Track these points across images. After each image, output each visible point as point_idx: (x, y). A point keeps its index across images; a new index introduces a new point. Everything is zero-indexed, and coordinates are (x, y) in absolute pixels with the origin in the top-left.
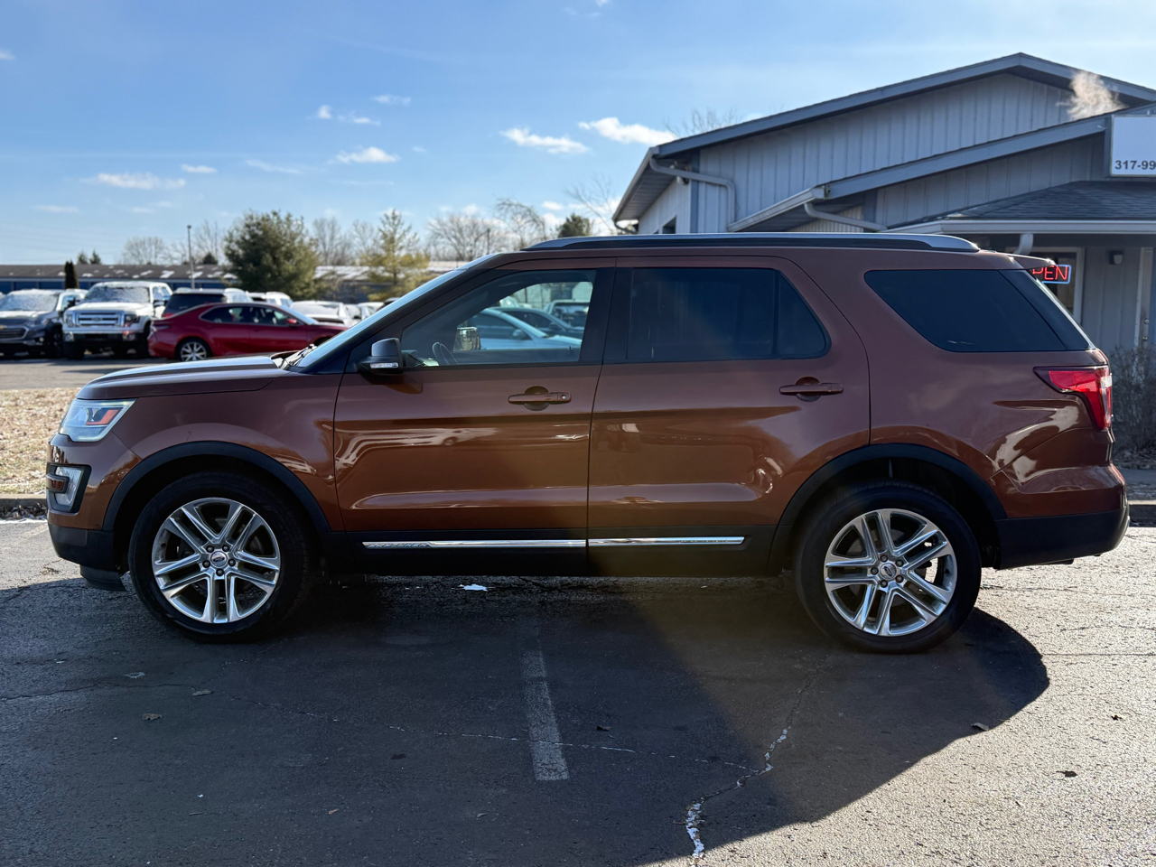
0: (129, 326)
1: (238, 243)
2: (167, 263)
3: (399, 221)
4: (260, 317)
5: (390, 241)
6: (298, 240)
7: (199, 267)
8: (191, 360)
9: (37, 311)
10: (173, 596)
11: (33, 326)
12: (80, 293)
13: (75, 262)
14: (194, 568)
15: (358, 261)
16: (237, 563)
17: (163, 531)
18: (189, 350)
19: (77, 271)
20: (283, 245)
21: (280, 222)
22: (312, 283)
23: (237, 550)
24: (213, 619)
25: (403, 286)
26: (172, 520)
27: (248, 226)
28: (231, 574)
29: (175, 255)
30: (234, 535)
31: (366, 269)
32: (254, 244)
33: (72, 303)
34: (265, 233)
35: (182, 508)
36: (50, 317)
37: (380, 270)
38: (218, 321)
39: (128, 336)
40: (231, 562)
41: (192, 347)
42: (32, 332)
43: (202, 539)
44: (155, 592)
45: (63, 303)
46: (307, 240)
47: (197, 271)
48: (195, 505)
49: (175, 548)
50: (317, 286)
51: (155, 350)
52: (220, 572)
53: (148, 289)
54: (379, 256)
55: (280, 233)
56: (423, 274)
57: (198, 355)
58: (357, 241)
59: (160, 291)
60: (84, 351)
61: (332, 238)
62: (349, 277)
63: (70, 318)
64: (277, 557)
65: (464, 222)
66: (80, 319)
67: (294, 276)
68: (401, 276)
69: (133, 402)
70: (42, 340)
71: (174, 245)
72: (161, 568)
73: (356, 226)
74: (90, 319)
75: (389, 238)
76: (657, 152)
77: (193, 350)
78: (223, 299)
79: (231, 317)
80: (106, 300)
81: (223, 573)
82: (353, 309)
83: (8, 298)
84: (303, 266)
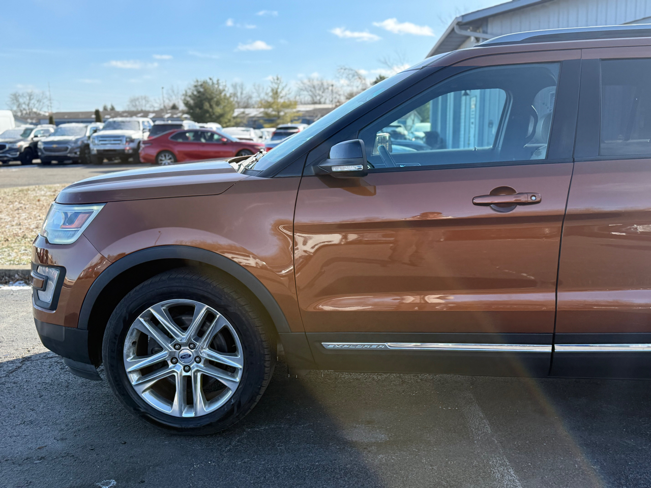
0: (129, 144)
1: (190, 96)
2: (151, 109)
3: (280, 81)
4: (205, 138)
5: (276, 93)
6: (223, 94)
7: (169, 111)
8: (165, 165)
9: (75, 136)
10: (145, 391)
11: (73, 145)
12: (100, 125)
13: (101, 109)
14: (163, 365)
15: (256, 106)
16: (203, 361)
17: (133, 330)
18: (163, 159)
19: (102, 115)
20: (215, 97)
21: (213, 84)
22: (232, 119)
23: (202, 348)
24: (181, 412)
25: (283, 119)
26: (142, 320)
27: (196, 86)
28: (198, 371)
29: (156, 105)
30: (200, 333)
31: (262, 110)
32: (199, 97)
33: (95, 131)
34: (205, 90)
35: (150, 309)
36: (83, 139)
37: (270, 111)
38: (180, 140)
39: (128, 150)
40: (197, 359)
41: (165, 156)
42: (73, 149)
43: (169, 337)
44: (128, 387)
45: (90, 131)
46: (228, 95)
47: (167, 113)
48: (163, 306)
49: (144, 347)
50: (235, 121)
51: (144, 158)
52: (187, 368)
53: (139, 122)
54: (268, 102)
55: (214, 89)
56: (294, 112)
57: (169, 161)
58: (255, 95)
59: (146, 124)
60: (103, 160)
61: (242, 93)
62: (252, 115)
63: (94, 140)
64: (240, 356)
65: (316, 83)
66: (100, 141)
67: (222, 116)
68: (282, 114)
69: (102, 207)
70: (78, 153)
71: (155, 100)
72: (133, 365)
73: (254, 86)
74: (105, 141)
75: (275, 91)
76: (460, 20)
77: (166, 159)
78: (183, 127)
79: (187, 138)
80: (115, 129)
81: (190, 369)
82: (258, 132)
83: (58, 129)
84: (227, 109)
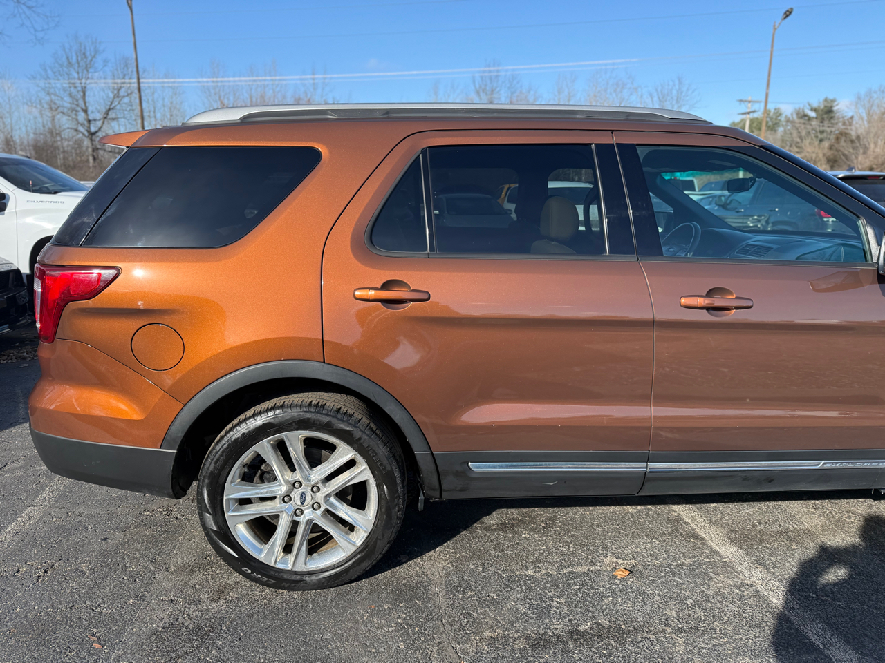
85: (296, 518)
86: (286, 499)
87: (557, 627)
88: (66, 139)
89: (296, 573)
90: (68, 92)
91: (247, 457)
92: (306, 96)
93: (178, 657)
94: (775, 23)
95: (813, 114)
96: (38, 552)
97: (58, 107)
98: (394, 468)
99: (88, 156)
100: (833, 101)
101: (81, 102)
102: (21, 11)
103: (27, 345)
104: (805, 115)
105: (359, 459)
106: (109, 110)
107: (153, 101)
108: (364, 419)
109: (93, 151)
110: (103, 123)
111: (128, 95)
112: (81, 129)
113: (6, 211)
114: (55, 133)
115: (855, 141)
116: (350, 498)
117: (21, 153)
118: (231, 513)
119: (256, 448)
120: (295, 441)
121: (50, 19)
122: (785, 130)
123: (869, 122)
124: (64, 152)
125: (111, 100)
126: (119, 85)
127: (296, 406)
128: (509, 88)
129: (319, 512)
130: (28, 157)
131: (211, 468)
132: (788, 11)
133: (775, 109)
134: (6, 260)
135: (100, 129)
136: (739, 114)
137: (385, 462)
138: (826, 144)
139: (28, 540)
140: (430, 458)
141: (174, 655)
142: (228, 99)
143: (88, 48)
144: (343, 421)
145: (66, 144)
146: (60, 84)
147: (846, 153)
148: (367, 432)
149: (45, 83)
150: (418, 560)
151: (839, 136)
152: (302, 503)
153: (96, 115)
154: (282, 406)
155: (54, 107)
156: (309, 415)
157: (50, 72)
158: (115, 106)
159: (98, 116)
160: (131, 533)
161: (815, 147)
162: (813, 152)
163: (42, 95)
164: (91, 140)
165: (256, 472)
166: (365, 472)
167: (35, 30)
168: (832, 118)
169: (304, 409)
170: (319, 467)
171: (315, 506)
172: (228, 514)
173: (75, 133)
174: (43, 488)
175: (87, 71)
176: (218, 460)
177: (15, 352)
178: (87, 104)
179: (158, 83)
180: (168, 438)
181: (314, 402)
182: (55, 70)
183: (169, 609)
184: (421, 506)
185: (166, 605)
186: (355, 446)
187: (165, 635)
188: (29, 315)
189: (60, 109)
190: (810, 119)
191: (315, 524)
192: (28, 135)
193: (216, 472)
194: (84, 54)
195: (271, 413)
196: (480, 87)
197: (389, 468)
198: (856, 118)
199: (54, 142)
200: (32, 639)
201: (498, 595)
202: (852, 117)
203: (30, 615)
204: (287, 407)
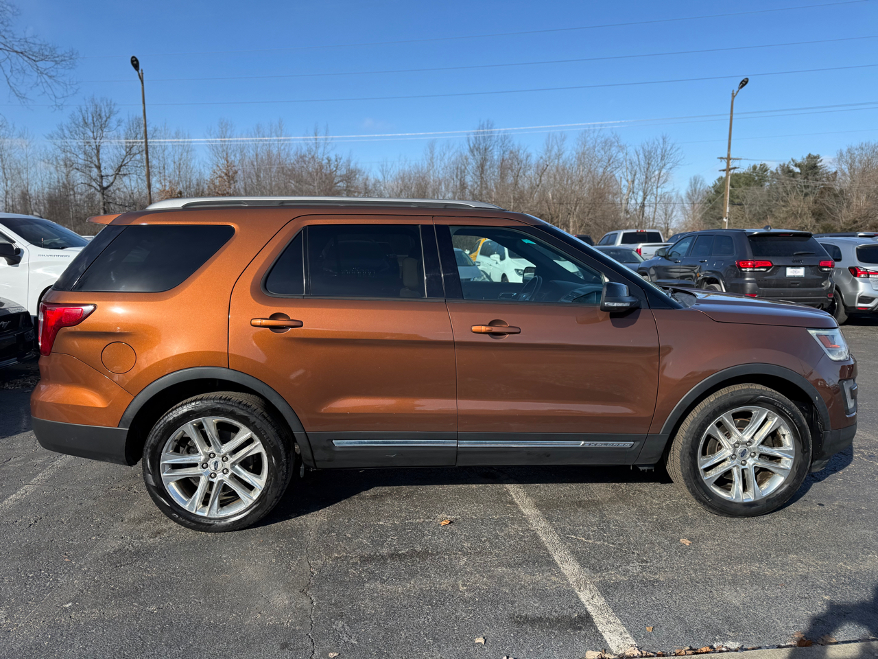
85: (211, 479)
86: (204, 465)
87: (385, 551)
88: (79, 194)
89: (211, 519)
90: (82, 150)
91: (177, 434)
92: (310, 154)
93: (121, 566)
94: (733, 91)
95: (797, 170)
96: (31, 511)
97: (73, 164)
98: (279, 443)
99: (99, 210)
100: (818, 157)
101: (95, 159)
102: (43, 81)
103: (32, 375)
104: (791, 171)
105: (255, 437)
106: (121, 166)
107: (163, 158)
108: (259, 409)
109: (104, 204)
110: (115, 178)
111: (140, 152)
112: (94, 184)
113: (20, 264)
114: (68, 186)
115: (840, 196)
116: (251, 467)
117: (35, 213)
118: (165, 474)
119: (183, 428)
120: (210, 423)
121: (69, 87)
122: (771, 185)
123: (852, 177)
124: (77, 205)
125: (123, 157)
126: (131, 144)
127: (211, 399)
128: (501, 147)
129: (227, 476)
130: (41, 217)
131: (152, 442)
132: (743, 81)
133: (761, 165)
134: (18, 304)
135: (112, 183)
136: (720, 171)
137: (273, 439)
138: (811, 198)
139: (23, 505)
140: (304, 436)
141: (118, 565)
142: (235, 156)
143: (103, 110)
144: (243, 410)
145: (78, 197)
146: (75, 143)
147: (831, 206)
148: (260, 418)
149: (61, 142)
150: (304, 517)
151: (823, 190)
152: (216, 469)
153: (108, 170)
154: (201, 399)
155: (69, 164)
156: (219, 406)
157: (66, 132)
158: (127, 163)
159: (110, 172)
160: (99, 500)
161: (800, 201)
162: (799, 206)
163: (59, 152)
164: (103, 194)
165: (184, 445)
166: (259, 446)
167: (56, 97)
168: (816, 173)
169: (216, 401)
170: (227, 444)
171: (225, 471)
172: (163, 475)
173: (88, 188)
174: (37, 474)
175: (102, 130)
176: (157, 435)
177: (21, 381)
178: (101, 161)
179: (169, 142)
180: (123, 420)
181: (224, 397)
182: (71, 130)
183: (120, 542)
184: (302, 473)
185: (118, 540)
186: (252, 427)
187: (114, 555)
188: (34, 351)
189: (75, 166)
190: (794, 175)
191: (225, 484)
192: (43, 189)
193: (155, 444)
194: (99, 115)
195: (193, 404)
196: (474, 146)
197: (275, 443)
198: (839, 174)
199: (67, 196)
200: (23, 556)
201: (352, 535)
202: (836, 173)
203: (23, 545)
204: (204, 400)
